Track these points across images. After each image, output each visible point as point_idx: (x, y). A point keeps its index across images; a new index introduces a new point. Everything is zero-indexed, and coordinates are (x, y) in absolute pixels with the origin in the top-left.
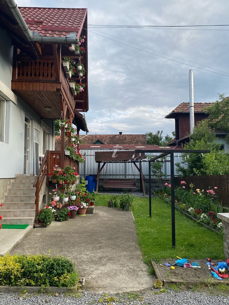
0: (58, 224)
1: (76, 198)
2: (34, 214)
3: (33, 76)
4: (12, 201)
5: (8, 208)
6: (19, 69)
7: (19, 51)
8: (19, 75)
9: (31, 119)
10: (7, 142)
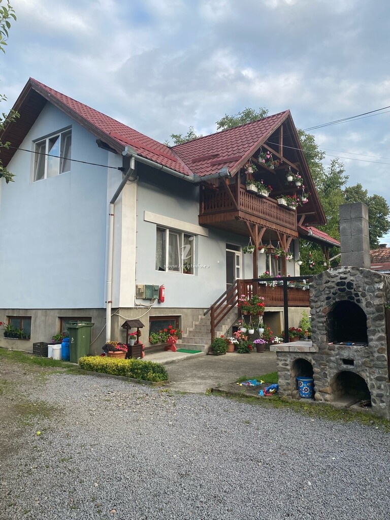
0: (235, 354)
1: (265, 331)
2: (210, 342)
3: (216, 207)
4: (201, 330)
5: (194, 336)
6: (205, 203)
7: (204, 188)
8: (205, 209)
9: (242, 245)
10: (197, 274)
